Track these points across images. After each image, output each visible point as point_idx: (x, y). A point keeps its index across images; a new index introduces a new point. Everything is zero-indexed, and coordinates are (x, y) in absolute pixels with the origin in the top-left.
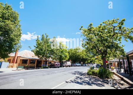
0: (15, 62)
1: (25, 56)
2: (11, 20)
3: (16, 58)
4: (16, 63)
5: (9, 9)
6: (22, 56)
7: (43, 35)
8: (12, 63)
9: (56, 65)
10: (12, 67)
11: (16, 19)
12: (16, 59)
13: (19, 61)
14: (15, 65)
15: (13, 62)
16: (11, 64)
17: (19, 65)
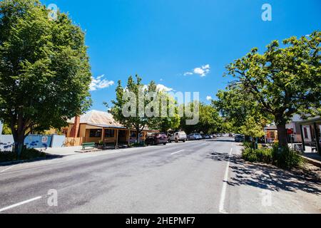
0: (76, 134)
1: (95, 123)
2: (71, 45)
3: (78, 126)
4: (78, 136)
5: (65, 22)
6: (89, 122)
7: (130, 79)
8: (70, 136)
9: (160, 138)
10: (72, 144)
11: (79, 44)
12: (77, 129)
13: (83, 133)
14: (78, 140)
15: (72, 135)
16: (70, 139)
17: (85, 140)
